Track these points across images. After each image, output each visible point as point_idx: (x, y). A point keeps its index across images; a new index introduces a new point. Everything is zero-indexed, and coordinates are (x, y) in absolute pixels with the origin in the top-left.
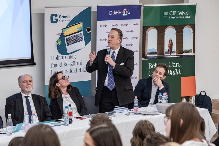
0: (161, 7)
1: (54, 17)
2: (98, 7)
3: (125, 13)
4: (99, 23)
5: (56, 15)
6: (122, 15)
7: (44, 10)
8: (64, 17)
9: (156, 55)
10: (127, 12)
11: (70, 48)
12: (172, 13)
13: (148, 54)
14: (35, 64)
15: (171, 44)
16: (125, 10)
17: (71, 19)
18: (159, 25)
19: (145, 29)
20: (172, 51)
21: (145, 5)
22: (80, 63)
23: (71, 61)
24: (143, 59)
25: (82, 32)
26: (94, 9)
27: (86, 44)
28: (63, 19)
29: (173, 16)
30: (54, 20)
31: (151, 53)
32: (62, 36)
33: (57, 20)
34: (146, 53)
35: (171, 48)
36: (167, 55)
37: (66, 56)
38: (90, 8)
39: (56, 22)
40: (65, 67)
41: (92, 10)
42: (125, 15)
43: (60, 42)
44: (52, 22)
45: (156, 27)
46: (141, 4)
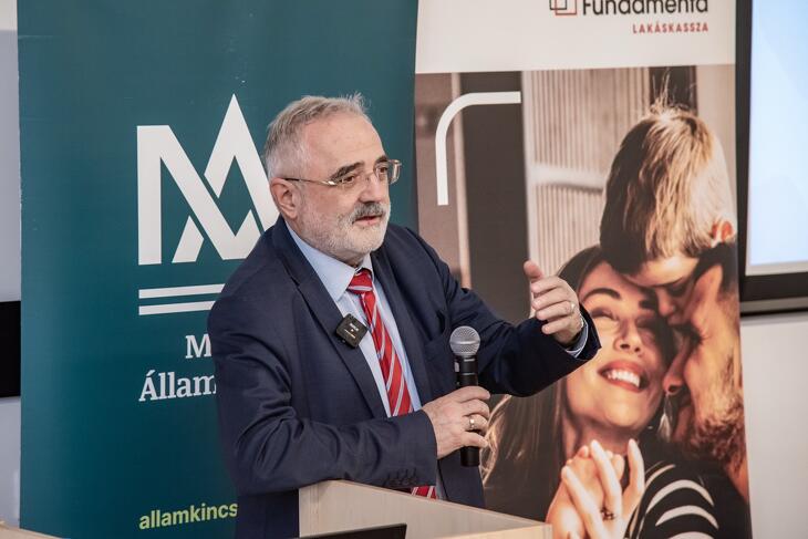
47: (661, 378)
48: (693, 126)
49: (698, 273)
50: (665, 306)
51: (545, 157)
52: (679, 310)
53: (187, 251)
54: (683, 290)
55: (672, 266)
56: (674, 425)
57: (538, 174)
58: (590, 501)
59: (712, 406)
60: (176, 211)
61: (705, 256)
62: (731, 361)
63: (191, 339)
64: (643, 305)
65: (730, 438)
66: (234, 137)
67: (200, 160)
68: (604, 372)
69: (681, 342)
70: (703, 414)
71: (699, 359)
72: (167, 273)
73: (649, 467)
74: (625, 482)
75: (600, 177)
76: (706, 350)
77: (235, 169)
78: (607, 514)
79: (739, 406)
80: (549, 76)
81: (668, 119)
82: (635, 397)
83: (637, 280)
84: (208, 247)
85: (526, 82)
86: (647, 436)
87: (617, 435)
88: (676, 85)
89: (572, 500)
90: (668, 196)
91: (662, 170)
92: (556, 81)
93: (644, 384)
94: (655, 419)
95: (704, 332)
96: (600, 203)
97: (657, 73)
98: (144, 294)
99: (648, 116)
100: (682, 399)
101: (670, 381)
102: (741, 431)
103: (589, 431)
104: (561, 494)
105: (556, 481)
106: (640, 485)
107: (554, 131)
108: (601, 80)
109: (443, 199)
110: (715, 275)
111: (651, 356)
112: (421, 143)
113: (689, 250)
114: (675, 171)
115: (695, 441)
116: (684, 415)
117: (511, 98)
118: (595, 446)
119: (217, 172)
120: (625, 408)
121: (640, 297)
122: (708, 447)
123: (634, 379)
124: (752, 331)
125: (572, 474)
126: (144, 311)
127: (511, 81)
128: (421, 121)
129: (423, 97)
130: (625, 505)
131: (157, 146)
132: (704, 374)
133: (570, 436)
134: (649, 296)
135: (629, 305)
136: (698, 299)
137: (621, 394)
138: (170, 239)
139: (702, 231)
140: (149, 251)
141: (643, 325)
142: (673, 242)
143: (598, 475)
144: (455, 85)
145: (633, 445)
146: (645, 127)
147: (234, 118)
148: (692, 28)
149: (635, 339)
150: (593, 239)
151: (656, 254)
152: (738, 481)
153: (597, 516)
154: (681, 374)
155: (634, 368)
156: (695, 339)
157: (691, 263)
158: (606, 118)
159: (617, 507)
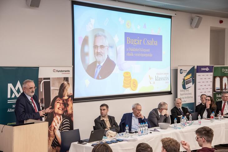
0: (221, 67)
1: (181, 71)
2: (197, 66)
3: (207, 69)
4: (197, 74)
5: (182, 70)
6: (206, 70)
7: (177, 68)
8: (185, 71)
9: (219, 91)
10: (208, 69)
11: (187, 86)
12: (225, 70)
13: (216, 90)
14: (172, 94)
15: (225, 85)
16: (207, 68)
17: (187, 72)
18: (220, 75)
19: (214, 78)
20: (226, 88)
21: (215, 66)
22: (190, 94)
23: (187, 92)
24: (214, 92)
25: (191, 78)
26: (196, 68)
27: (193, 84)
28: (184, 72)
29: (226, 72)
30: (181, 72)
31: (217, 90)
32: (184, 80)
33: (182, 72)
34: (215, 90)
35: (225, 87)
36: (224, 91)
37: (186, 90)
38: (194, 66)
39: (182, 73)
40: (185, 96)
41: (195, 68)
42: (207, 70)
43: (183, 83)
44: (181, 73)
45: (219, 77)
46: (213, 65)
47: (64, 109)
48: (68, 83)
49: (68, 98)
50: (65, 102)
51: (53, 86)
52: (66, 102)
53: (13, 96)
54: (67, 100)
55: (66, 98)
56: (66, 114)
57: (52, 88)
58: (56, 122)
59: (70, 112)
60: (12, 92)
61: (69, 96)
62: (72, 107)
63: (13, 105)
64: (63, 101)
65: (71, 115)
66: (19, 85)
67: (15, 87)
68: (58, 108)
69: (67, 105)
70: (69, 113)
71: (68, 107)
72: (11, 99)
73: (63, 118)
74: (60, 120)
75: (58, 89)
76: (69, 106)
77: (19, 88)
78: (58, 123)
79: (72, 112)
80: (53, 78)
81: (66, 83)
82: (62, 111)
83: (62, 99)
84: (15, 96)
85: (51, 79)
86: (63, 115)
87: (59, 115)
88: (66, 79)
89: (54, 122)
90: (66, 90)
91: (65, 88)
92: (54, 79)
93: (63, 110)
94: (64, 113)
95: (69, 104)
96: (58, 91)
97: (64, 78)
98: (8, 101)
99: (63, 82)
100: (67, 111)
101: (65, 109)
102: (73, 114)
103: (57, 114)
104: (53, 121)
105: (53, 120)
106: (62, 120)
107: (53, 84)
108: (59, 79)
109: (41, 91)
110: (70, 98)
111: (63, 107)
112: (39, 85)
113: (67, 96)
114: (66, 88)
115: (68, 115)
116: (67, 113)
117: (49, 80)
118: (57, 116)
119: (17, 88)
120: (60, 112)
121: (62, 101)
122: (69, 116)
123: (62, 109)
124: (74, 104)
125: (55, 119)
126: (8, 102)
127: (49, 79)
128: (39, 83)
129: (39, 80)
130: (60, 122)
131: (10, 86)
132: (69, 109)
133: (55, 115)
134: (63, 100)
135: (61, 102)
136: (69, 101)
137: (60, 111)
138: (11, 95)
139: (69, 94)
140: (9, 96)
141: (63, 104)
142: (66, 95)
143: (57, 119)
144: (43, 79)
145: (61, 116)
146: (63, 83)
147: (19, 83)
148: (68, 73)
149: (62, 105)
150: (58, 95)
151: (64, 96)
152: (72, 119)
153: (57, 123)
154: (67, 109)
155: (62, 108)
156: (68, 105)
157: (68, 97)
158: (59, 82)
159: (59, 122)
